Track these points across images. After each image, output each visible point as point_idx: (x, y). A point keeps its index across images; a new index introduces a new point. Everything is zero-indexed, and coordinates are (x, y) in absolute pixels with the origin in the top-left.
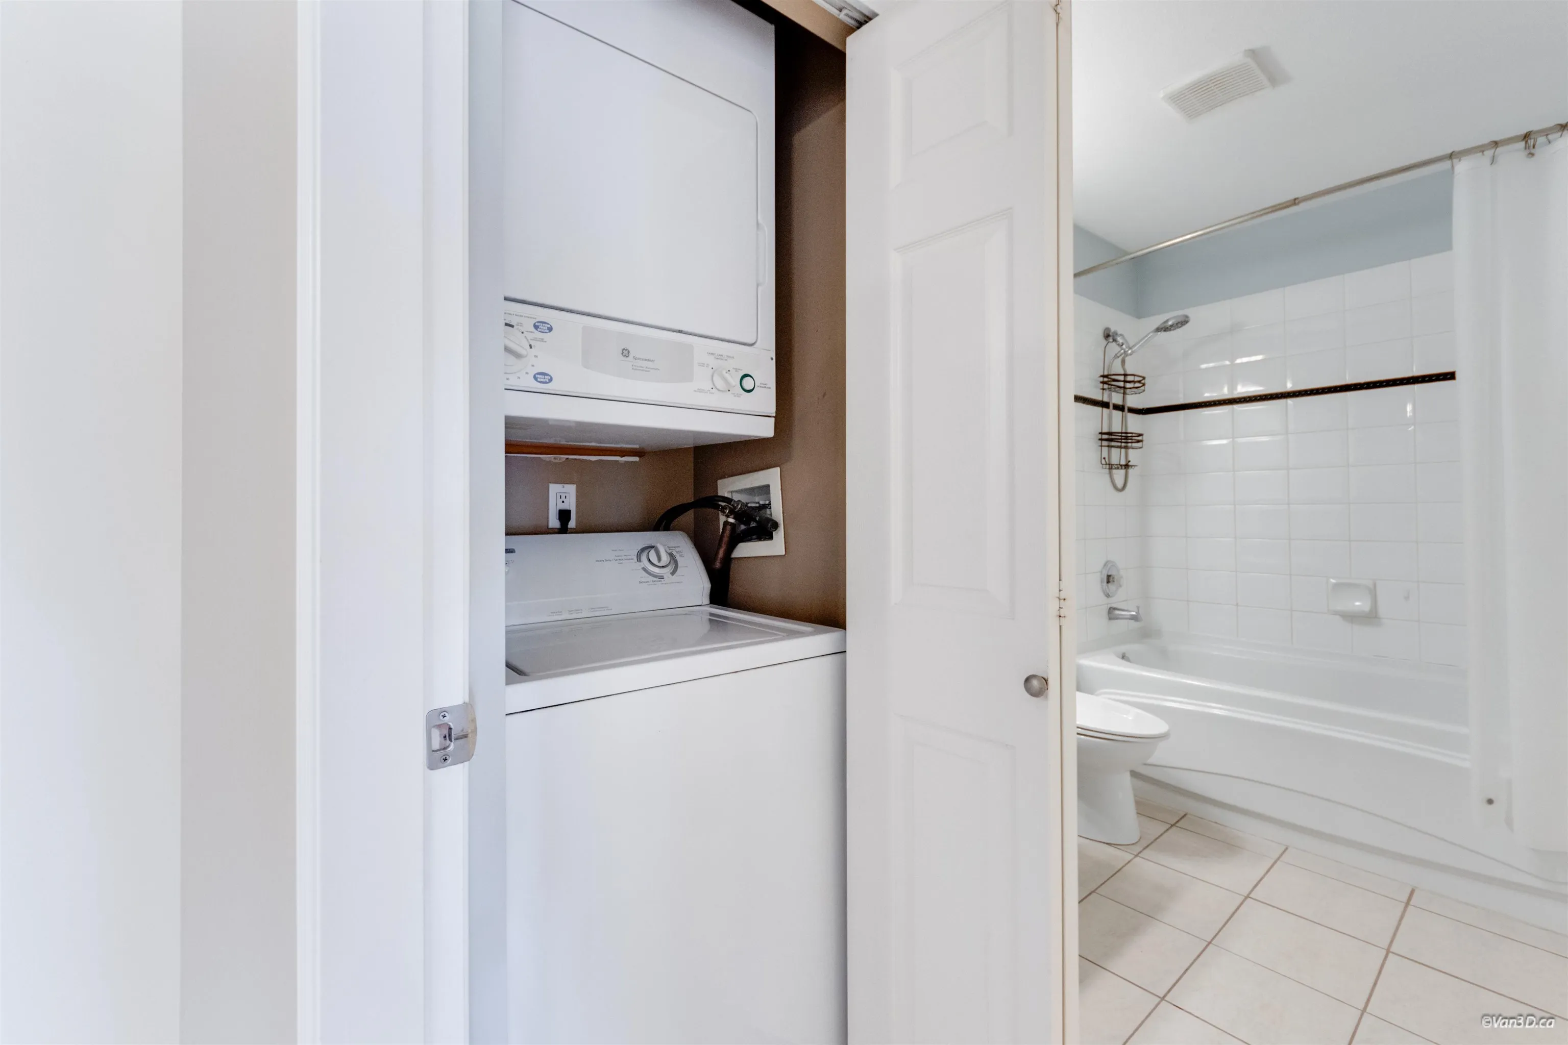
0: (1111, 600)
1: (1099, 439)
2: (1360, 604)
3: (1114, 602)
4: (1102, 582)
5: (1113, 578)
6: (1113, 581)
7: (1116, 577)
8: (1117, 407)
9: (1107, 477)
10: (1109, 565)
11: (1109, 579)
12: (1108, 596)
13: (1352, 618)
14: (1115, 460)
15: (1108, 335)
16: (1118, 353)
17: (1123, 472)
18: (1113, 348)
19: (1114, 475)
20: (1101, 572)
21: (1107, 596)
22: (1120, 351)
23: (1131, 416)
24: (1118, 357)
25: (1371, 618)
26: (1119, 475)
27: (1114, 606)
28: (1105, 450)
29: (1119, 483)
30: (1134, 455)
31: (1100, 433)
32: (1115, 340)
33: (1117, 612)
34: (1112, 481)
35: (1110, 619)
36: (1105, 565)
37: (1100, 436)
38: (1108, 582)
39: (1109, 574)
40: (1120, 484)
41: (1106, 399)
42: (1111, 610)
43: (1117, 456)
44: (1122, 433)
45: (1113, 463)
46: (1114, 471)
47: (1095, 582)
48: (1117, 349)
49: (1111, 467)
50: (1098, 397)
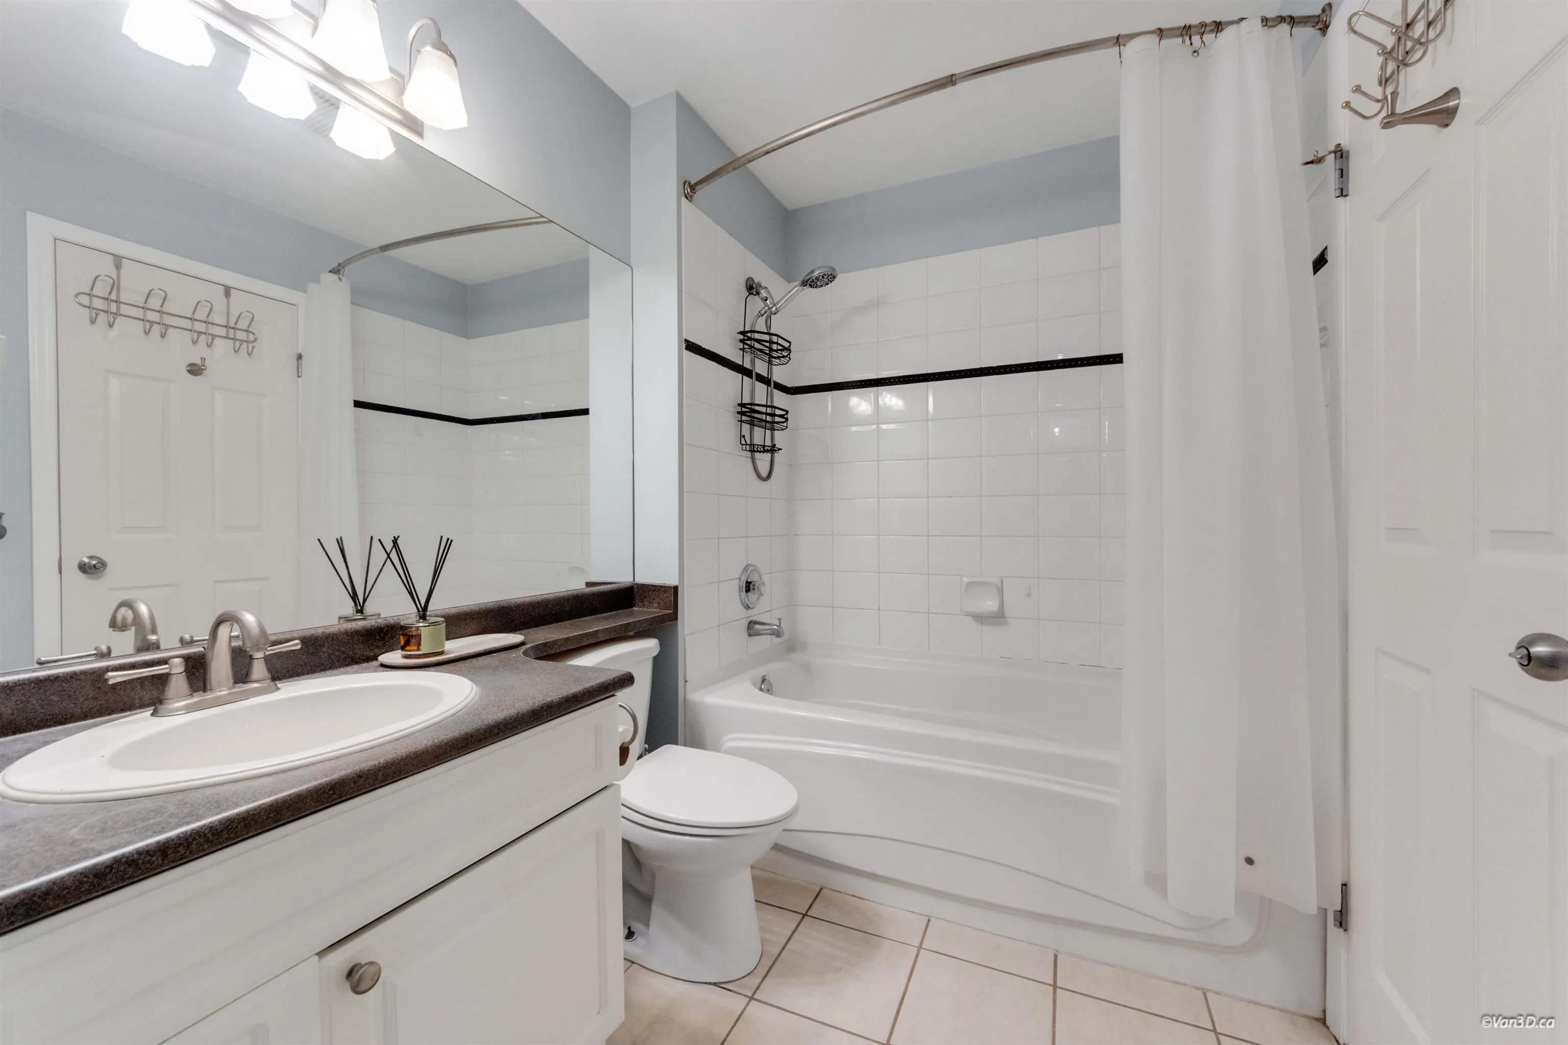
0: (751, 612)
1: (738, 413)
2: (990, 605)
3: (756, 614)
4: (740, 590)
5: (754, 585)
6: (754, 589)
7: (757, 584)
8: (760, 378)
9: (749, 461)
10: (750, 569)
11: (749, 587)
12: (747, 607)
13: (981, 618)
14: (758, 441)
15: (752, 288)
16: (762, 310)
17: (768, 456)
18: (756, 304)
19: (757, 460)
20: (740, 579)
21: (745, 608)
22: (764, 308)
23: (776, 392)
24: (762, 315)
25: (998, 618)
26: (763, 460)
27: (755, 619)
28: (746, 428)
29: (764, 470)
30: (780, 438)
31: (739, 405)
32: (758, 293)
33: (757, 627)
34: (755, 469)
35: (750, 635)
36: (746, 569)
37: (739, 409)
38: (748, 590)
39: (749, 580)
40: (764, 472)
41: (747, 365)
42: (751, 624)
43: (760, 436)
44: (766, 406)
45: (755, 443)
46: (757, 455)
47: (733, 589)
48: (761, 305)
49: (753, 449)
50: (736, 358)
